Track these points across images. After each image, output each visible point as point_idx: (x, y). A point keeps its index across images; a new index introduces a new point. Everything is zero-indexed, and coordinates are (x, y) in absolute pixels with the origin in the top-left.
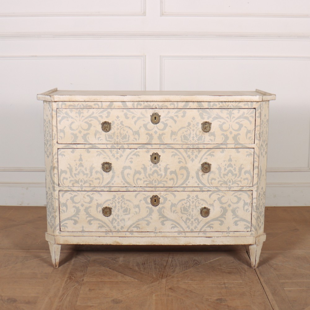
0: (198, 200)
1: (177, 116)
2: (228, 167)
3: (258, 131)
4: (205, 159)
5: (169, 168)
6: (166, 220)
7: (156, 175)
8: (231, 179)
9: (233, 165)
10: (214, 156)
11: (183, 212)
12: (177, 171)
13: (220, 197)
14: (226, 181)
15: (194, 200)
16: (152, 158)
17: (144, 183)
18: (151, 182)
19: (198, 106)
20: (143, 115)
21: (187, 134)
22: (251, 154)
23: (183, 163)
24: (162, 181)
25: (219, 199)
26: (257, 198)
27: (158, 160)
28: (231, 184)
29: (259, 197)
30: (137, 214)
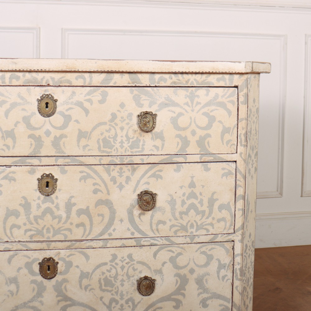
0: (132, 263)
1: (89, 101)
2: (188, 198)
3: (243, 129)
4: (144, 184)
5: (75, 204)
6: (70, 306)
7: (48, 217)
8: (195, 221)
9: (198, 194)
10: (161, 177)
11: (103, 287)
12: (90, 208)
13: (174, 255)
14: (185, 225)
15: (124, 263)
16: (41, 185)
17: (25, 234)
18: (40, 232)
19: (130, 82)
20: (22, 98)
21: (109, 137)
22: (230, 173)
23: (103, 193)
24: (61, 229)
25: (173, 260)
26: (242, 255)
27: (53, 189)
28: (194, 230)
29: (245, 253)
30: (12, 295)
